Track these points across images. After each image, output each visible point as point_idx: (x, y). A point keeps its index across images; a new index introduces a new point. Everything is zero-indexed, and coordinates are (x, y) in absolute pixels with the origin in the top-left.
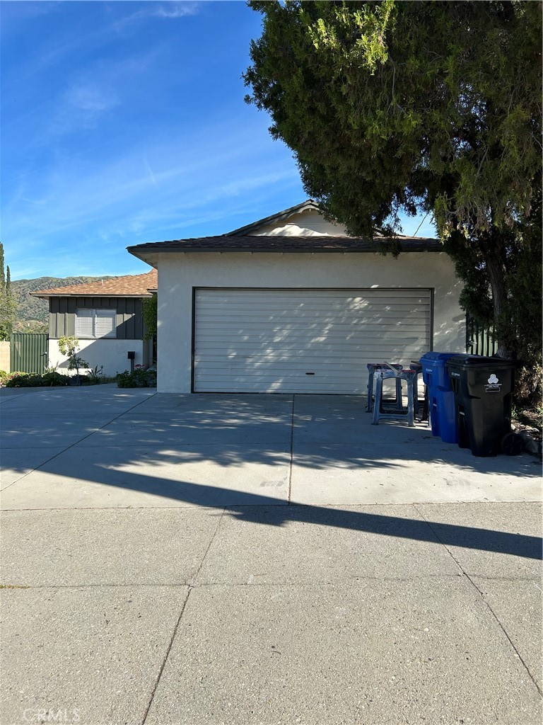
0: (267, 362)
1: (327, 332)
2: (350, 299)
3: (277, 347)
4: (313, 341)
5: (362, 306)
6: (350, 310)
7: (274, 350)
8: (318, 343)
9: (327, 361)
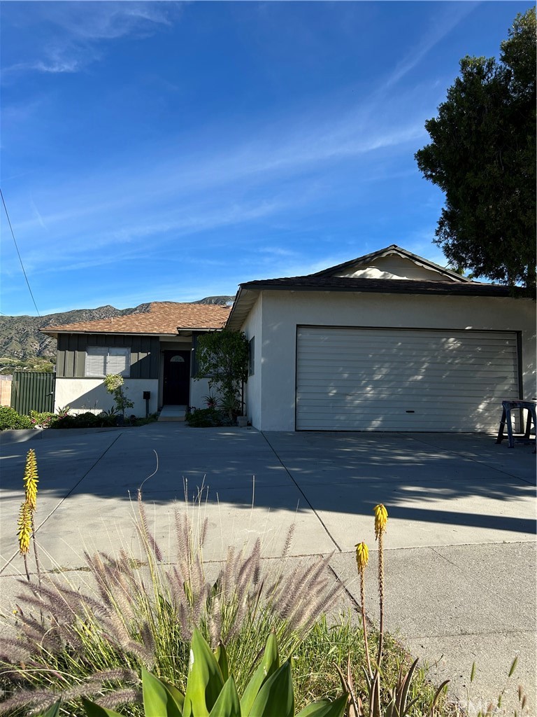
0: (366, 399)
1: (424, 370)
2: (444, 340)
3: (376, 385)
4: (411, 379)
5: (456, 347)
6: (444, 350)
7: (374, 388)
8: (416, 381)
9: (425, 399)
